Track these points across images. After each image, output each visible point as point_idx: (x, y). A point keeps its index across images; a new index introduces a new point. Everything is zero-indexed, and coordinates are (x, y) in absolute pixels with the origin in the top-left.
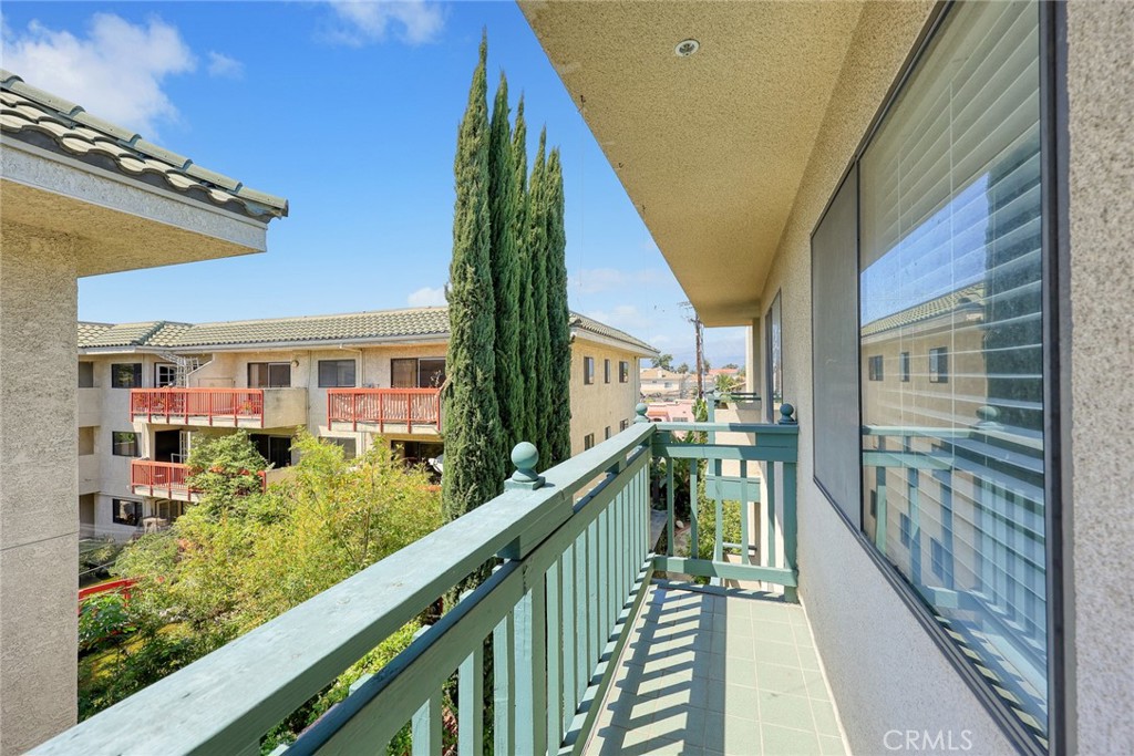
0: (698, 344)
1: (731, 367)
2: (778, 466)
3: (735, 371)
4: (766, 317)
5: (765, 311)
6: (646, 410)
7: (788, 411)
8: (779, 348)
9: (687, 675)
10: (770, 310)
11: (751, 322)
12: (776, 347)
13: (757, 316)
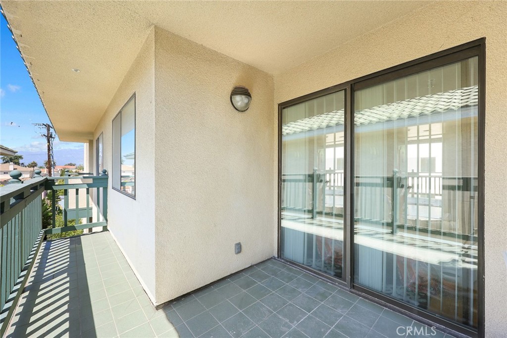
0: (49, 150)
1: (71, 165)
2: (101, 189)
3: (74, 167)
4: (96, 141)
5: (96, 138)
6: (41, 172)
7: (105, 172)
8: (102, 155)
9: (68, 256)
10: (98, 138)
11: (88, 141)
12: (100, 154)
13: (91, 139)
